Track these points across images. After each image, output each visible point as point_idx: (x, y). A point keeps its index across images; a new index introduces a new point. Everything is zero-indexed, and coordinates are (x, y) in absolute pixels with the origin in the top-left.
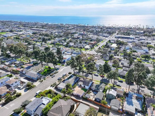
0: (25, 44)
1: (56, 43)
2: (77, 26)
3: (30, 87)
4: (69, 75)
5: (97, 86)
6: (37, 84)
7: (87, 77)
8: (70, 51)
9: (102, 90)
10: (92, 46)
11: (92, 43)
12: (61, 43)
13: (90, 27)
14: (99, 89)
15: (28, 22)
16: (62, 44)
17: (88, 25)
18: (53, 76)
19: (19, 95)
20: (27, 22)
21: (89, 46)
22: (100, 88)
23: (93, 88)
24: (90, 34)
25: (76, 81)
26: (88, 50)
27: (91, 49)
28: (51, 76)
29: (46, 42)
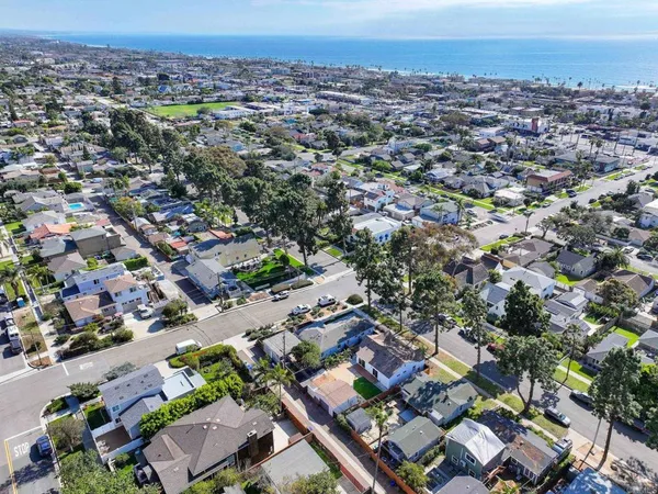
0: (260, 151)
1: (378, 158)
2: (525, 88)
3: (173, 318)
4: (345, 304)
5: (427, 390)
6: (204, 312)
7: (420, 337)
8: (411, 202)
9: (441, 413)
10: (540, 190)
11: (545, 179)
12: (398, 164)
13: (592, 93)
14: (431, 405)
15: (323, 66)
16: (400, 169)
17: (580, 84)
18: (278, 296)
19: (124, 339)
20: (318, 65)
21: (523, 189)
22: (438, 400)
23: (410, 391)
24: (564, 133)
25: (353, 339)
26: (510, 207)
27: (524, 206)
28: (273, 293)
29: (340, 153)
